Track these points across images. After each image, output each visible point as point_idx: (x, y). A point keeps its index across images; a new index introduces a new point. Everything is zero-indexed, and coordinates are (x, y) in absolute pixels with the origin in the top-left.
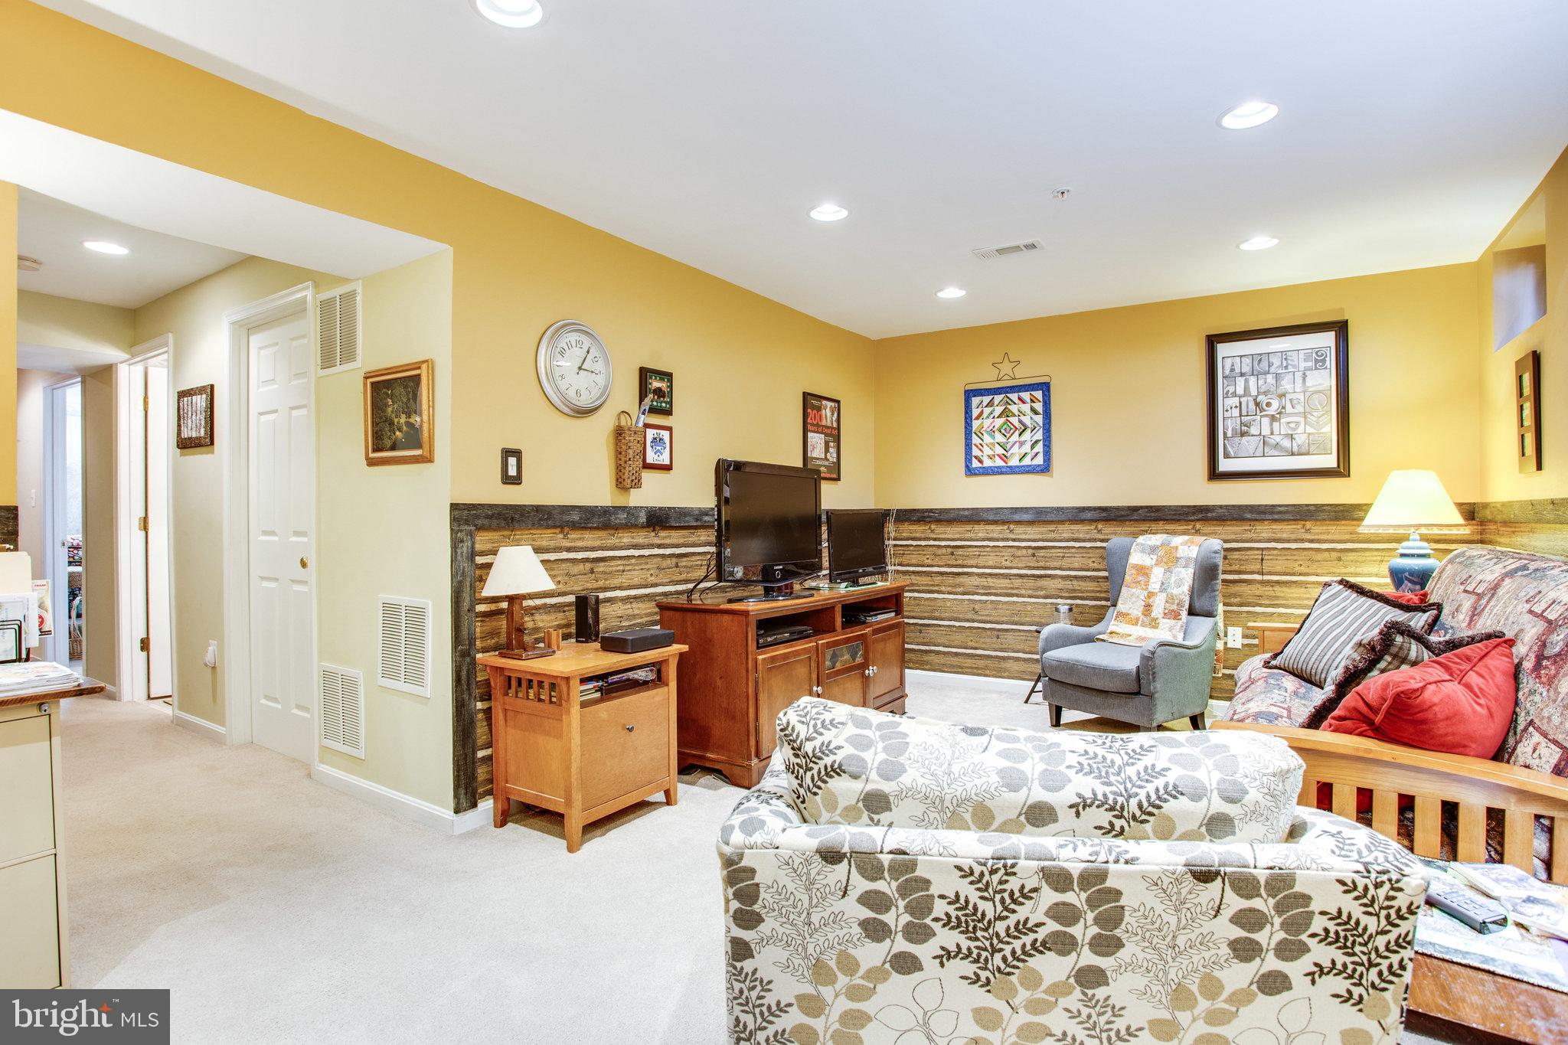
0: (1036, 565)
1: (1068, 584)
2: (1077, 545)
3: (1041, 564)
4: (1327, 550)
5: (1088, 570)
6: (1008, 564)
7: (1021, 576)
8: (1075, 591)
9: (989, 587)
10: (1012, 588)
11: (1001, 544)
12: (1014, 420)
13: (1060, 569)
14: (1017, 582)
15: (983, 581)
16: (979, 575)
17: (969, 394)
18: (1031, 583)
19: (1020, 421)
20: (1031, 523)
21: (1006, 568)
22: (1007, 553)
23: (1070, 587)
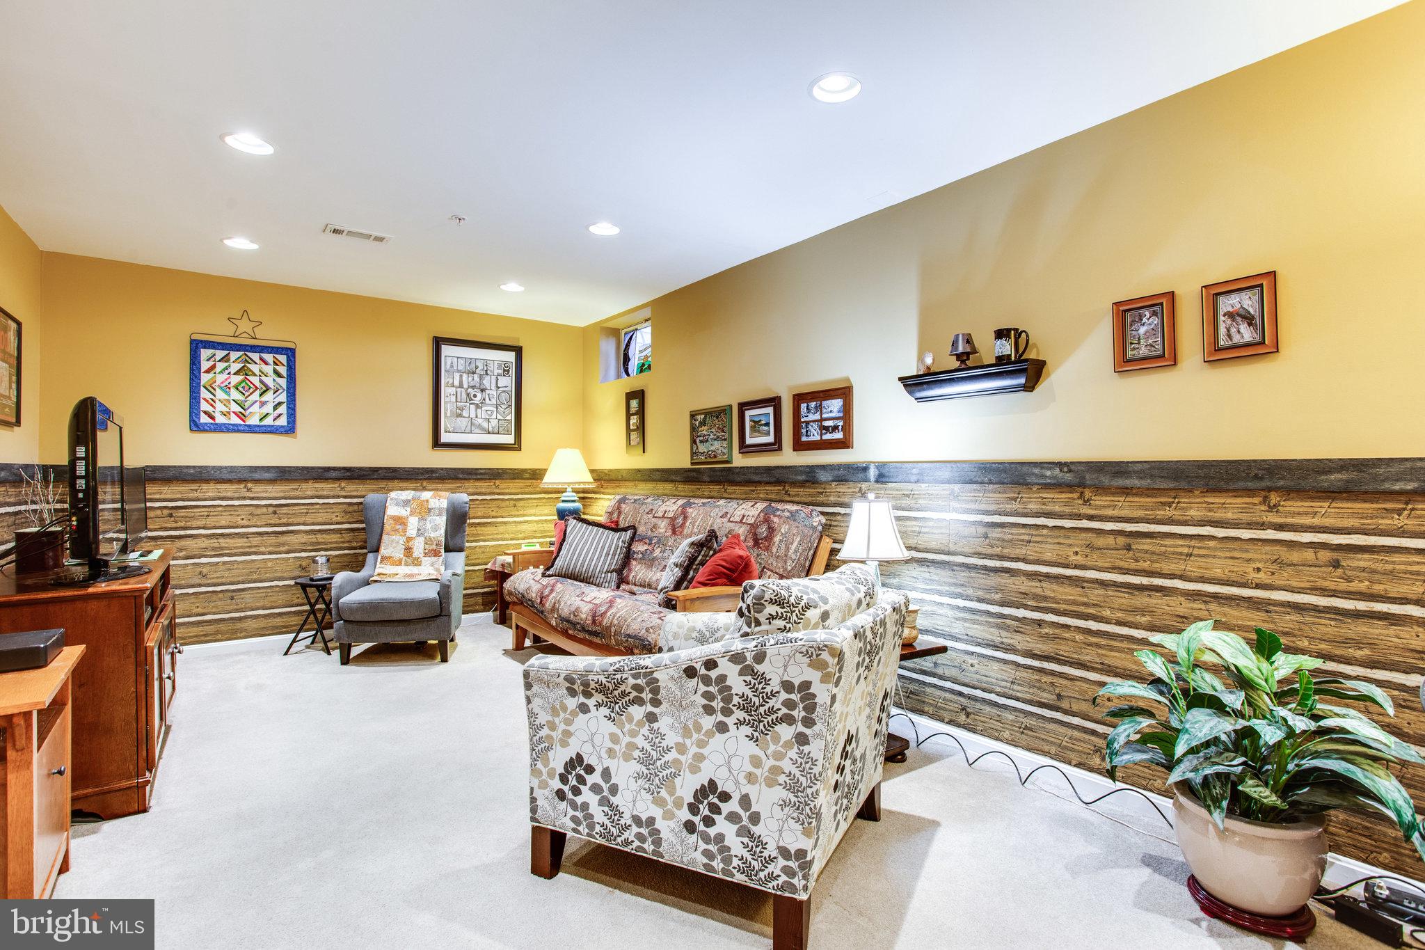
0: (278, 522)
1: (312, 538)
2: (321, 501)
3: (284, 521)
4: (508, 500)
5: (332, 524)
6: (245, 522)
7: (260, 534)
8: (319, 543)
9: (221, 548)
10: (249, 547)
11: (236, 503)
12: (255, 380)
13: (304, 524)
14: (257, 540)
15: (214, 543)
16: (207, 536)
17: (196, 346)
18: (272, 540)
19: (261, 382)
20: (272, 481)
21: (243, 527)
22: (242, 512)
23: (314, 540)
